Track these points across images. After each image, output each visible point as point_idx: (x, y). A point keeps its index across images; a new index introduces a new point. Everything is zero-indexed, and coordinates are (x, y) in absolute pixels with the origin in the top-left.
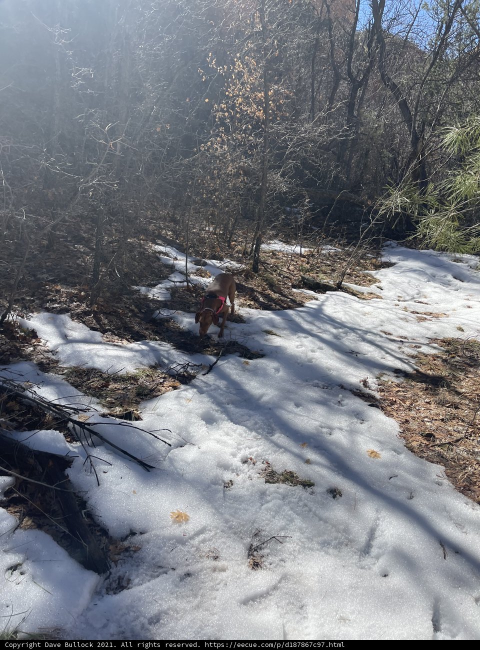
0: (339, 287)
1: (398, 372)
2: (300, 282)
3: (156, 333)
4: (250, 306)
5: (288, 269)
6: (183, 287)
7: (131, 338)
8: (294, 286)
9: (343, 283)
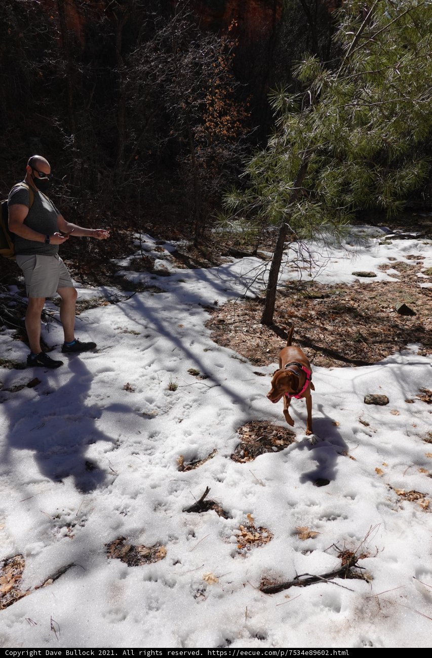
0: (255, 254)
1: (243, 297)
2: (228, 251)
3: (111, 283)
4: (179, 267)
5: (226, 244)
6: (140, 258)
7: (97, 285)
8: (223, 255)
9: (258, 251)
